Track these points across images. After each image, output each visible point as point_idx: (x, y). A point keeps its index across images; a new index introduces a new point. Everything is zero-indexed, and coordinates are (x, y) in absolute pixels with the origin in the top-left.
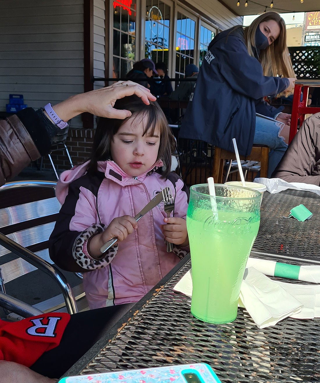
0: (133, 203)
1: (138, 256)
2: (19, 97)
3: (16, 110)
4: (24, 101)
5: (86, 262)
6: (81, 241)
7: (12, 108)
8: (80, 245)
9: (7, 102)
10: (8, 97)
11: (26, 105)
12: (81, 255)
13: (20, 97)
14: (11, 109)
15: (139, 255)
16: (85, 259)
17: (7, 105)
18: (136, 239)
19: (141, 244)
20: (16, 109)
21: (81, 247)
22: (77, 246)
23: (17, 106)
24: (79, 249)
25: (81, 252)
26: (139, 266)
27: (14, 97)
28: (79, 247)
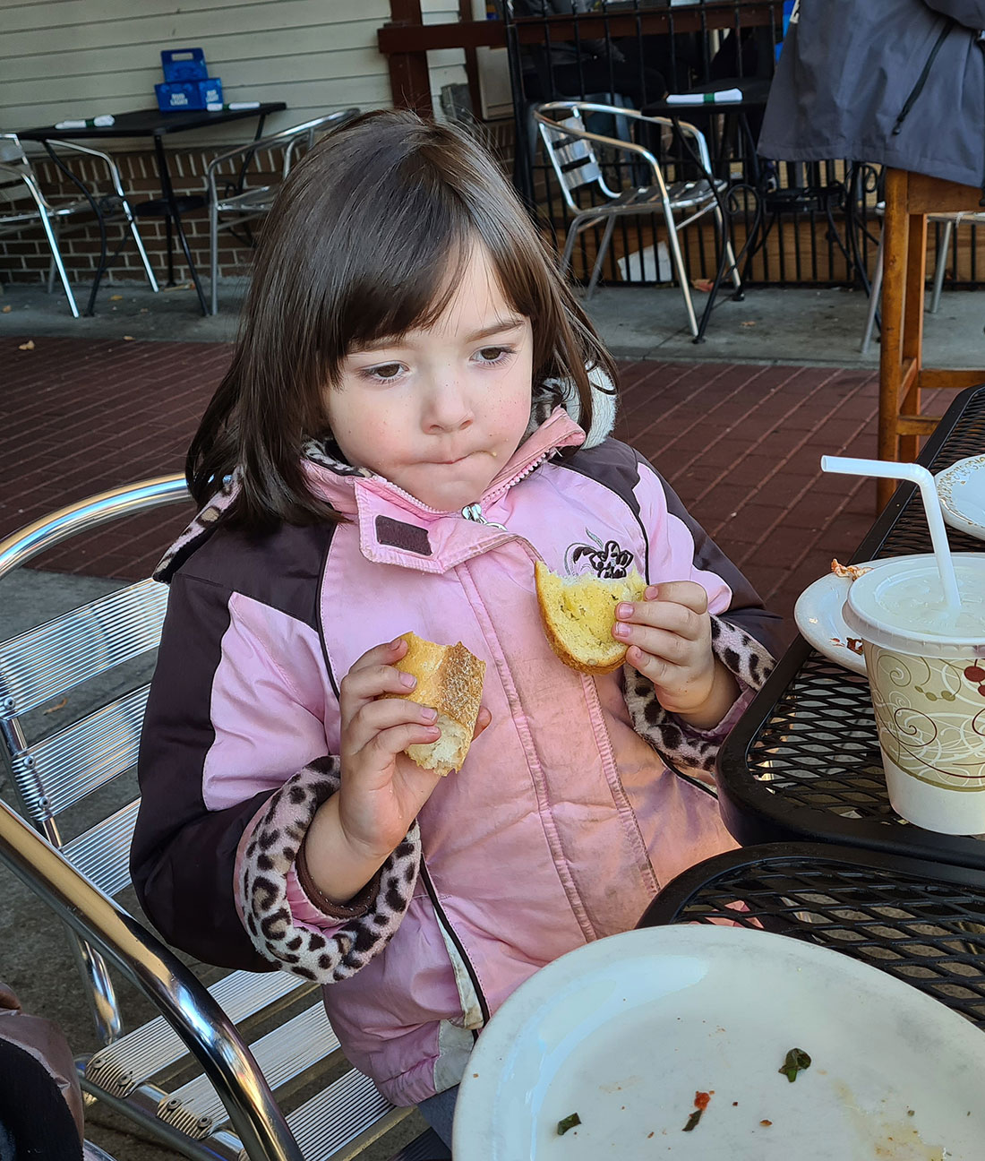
0: (494, 635)
1: (554, 854)
2: (189, 56)
3: (186, 102)
4: (208, 67)
5: (324, 962)
6: (272, 889)
7: (174, 96)
8: (274, 909)
9: (158, 78)
10: (158, 61)
11: (215, 79)
12: (295, 944)
13: (194, 55)
14: (171, 98)
15: (558, 847)
16: (318, 953)
17: (157, 87)
18: (536, 785)
19: (562, 800)
20: (186, 97)
21: (283, 914)
22: (264, 915)
23: (189, 87)
24: (280, 925)
25: (292, 932)
26: (567, 890)
27: (175, 57)
28: (275, 918)
